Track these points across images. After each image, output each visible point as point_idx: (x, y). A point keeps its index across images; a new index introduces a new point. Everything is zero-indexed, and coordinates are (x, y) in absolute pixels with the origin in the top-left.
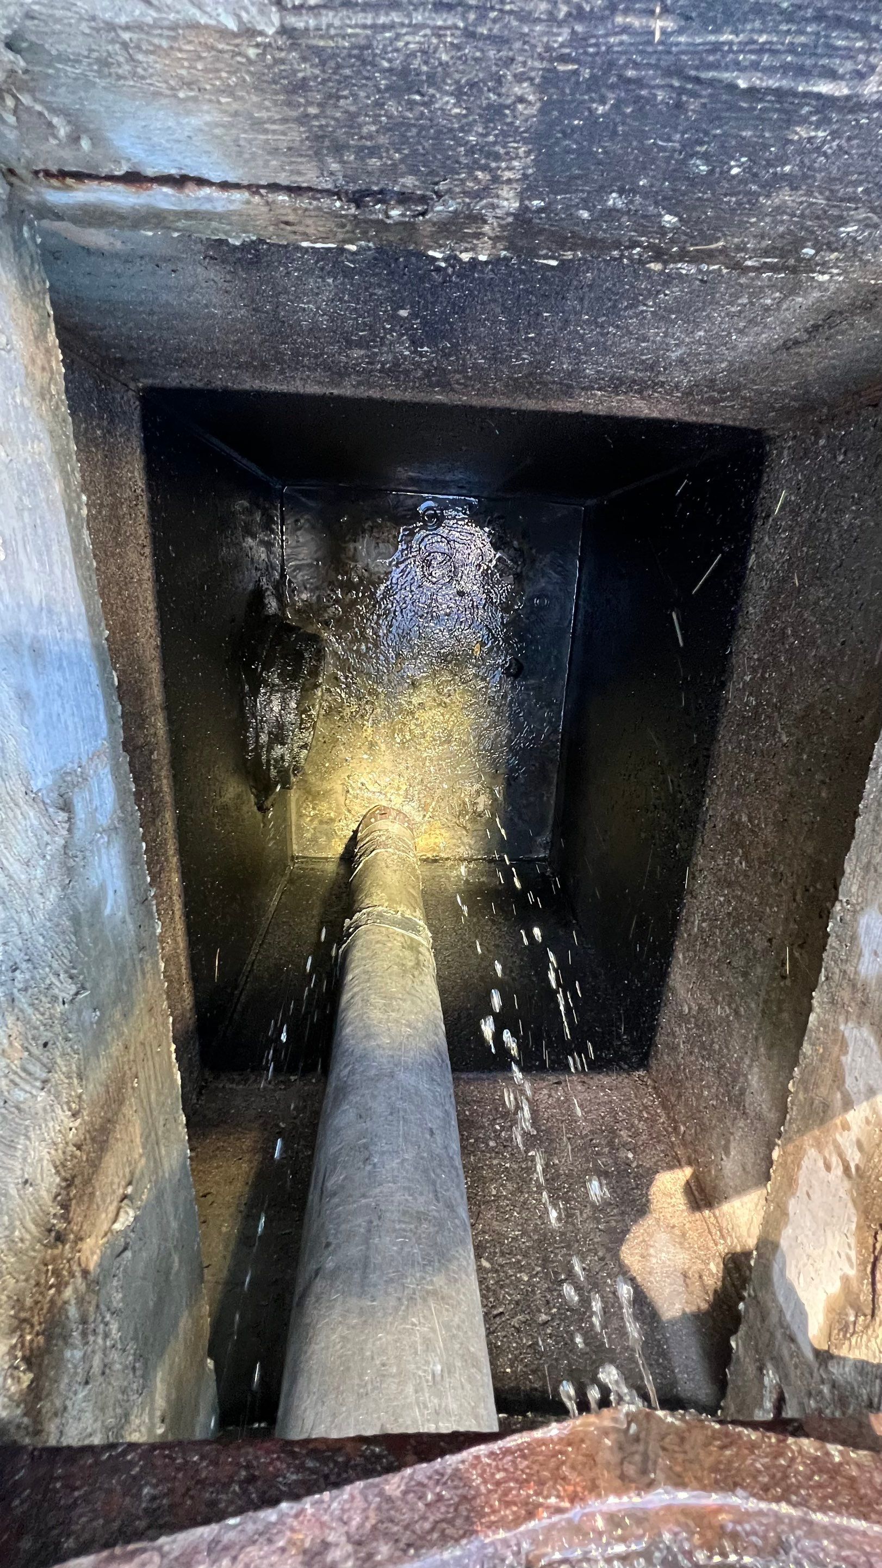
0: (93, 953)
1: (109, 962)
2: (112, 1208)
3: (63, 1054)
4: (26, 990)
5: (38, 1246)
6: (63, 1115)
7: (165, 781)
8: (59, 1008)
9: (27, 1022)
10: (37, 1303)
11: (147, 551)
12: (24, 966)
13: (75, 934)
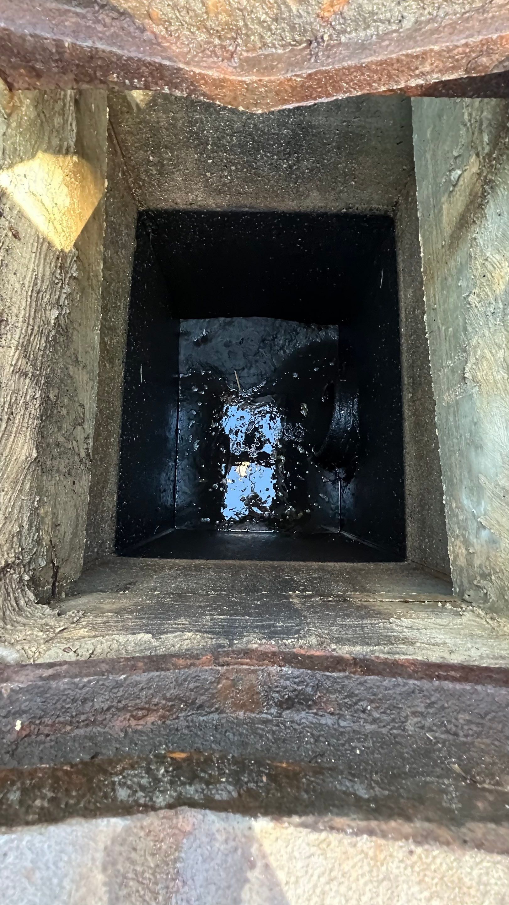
0: (458, 312)
1: (451, 306)
2: (461, 182)
3: (477, 269)
4: (490, 303)
5: (498, 183)
6: (480, 241)
7: (406, 382)
8: (476, 291)
9: (491, 289)
10: (501, 155)
11: (407, 492)
12: (489, 314)
13: (466, 323)
